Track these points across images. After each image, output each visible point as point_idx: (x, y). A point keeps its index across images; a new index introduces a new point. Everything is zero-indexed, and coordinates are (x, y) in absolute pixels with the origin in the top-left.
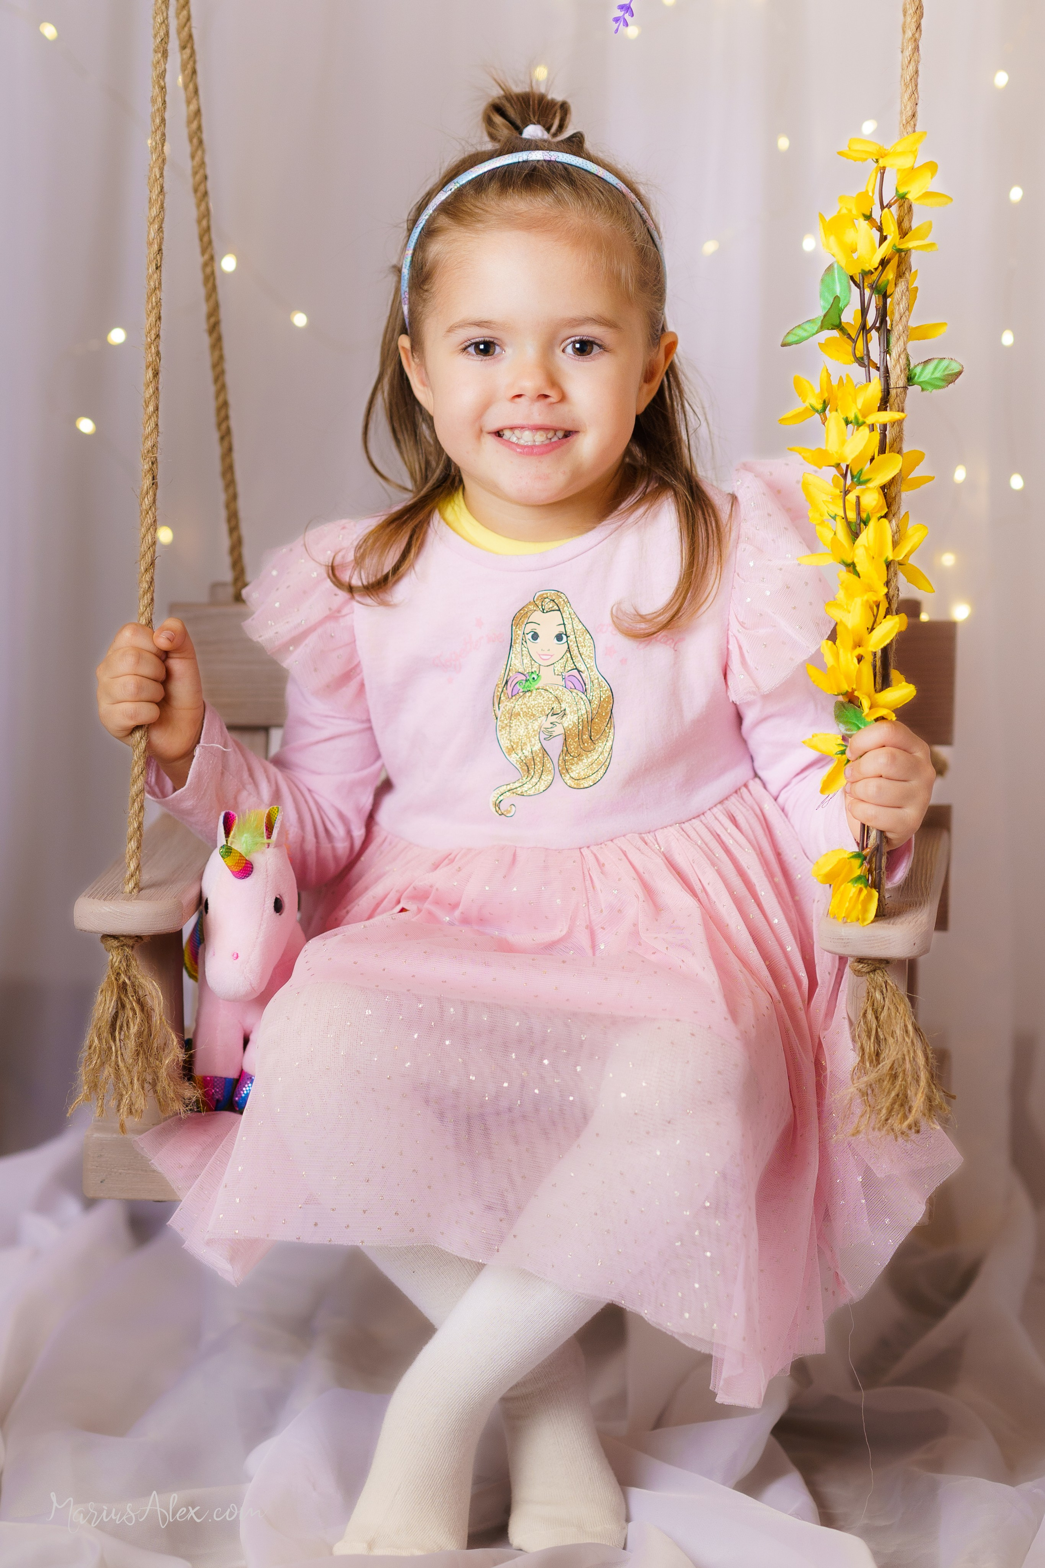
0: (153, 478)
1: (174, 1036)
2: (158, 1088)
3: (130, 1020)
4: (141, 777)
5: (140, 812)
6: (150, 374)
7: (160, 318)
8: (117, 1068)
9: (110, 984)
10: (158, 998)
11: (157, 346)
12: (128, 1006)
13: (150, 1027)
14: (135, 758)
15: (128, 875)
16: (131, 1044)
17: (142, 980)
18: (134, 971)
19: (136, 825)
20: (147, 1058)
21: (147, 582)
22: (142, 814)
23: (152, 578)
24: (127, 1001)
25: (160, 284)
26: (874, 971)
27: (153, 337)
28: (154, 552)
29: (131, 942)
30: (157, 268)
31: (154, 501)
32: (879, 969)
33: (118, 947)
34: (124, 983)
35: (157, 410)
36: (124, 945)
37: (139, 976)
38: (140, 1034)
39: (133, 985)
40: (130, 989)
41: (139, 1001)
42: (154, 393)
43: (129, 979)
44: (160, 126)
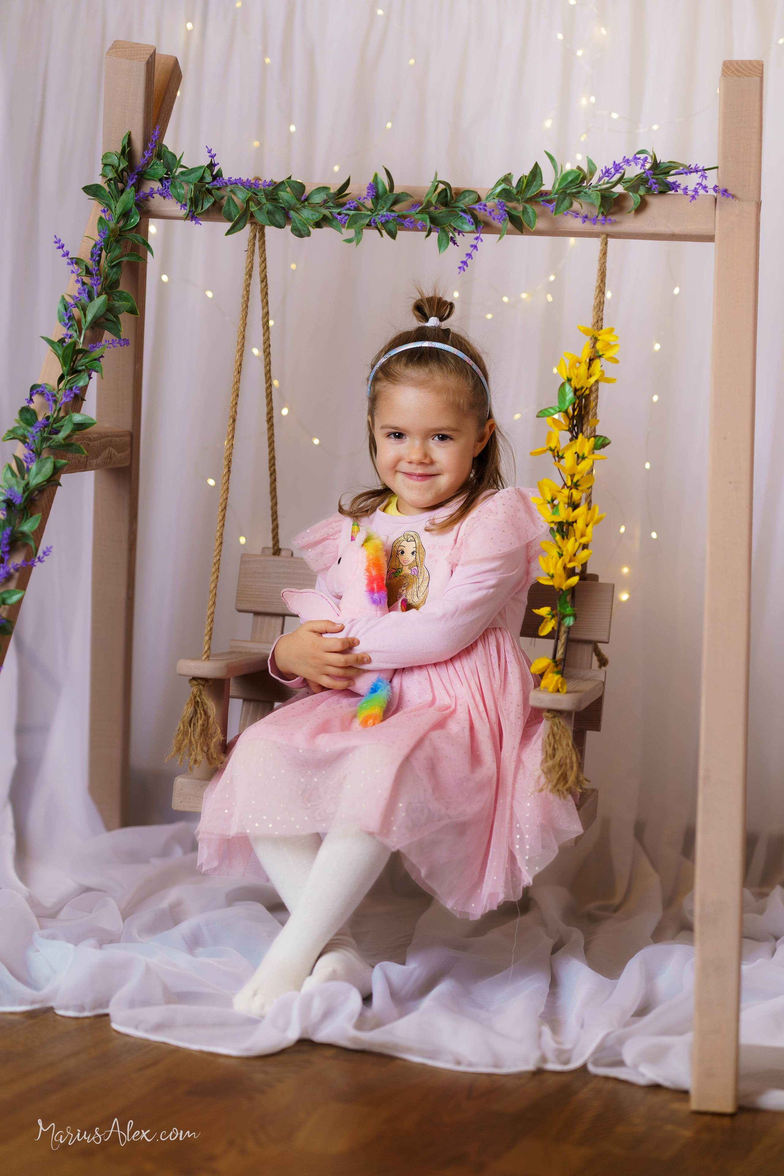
0: (229, 468)
1: (219, 728)
2: (209, 753)
3: (199, 718)
4: (213, 606)
5: (211, 622)
6: (231, 421)
7: (238, 395)
8: (191, 742)
9: (191, 700)
10: (213, 710)
11: (236, 408)
12: (199, 712)
13: (208, 724)
14: (211, 597)
15: (204, 652)
16: (198, 730)
17: (206, 701)
18: (203, 697)
19: (209, 629)
20: (206, 738)
21: (222, 516)
22: (212, 624)
23: (224, 514)
24: (198, 710)
25: (239, 380)
26: (554, 717)
27: (234, 404)
28: (226, 502)
29: (203, 683)
30: (238, 373)
31: (228, 479)
32: (557, 716)
33: (196, 685)
34: (198, 701)
35: (233, 437)
36: (199, 684)
37: (205, 699)
38: (203, 725)
39: (202, 703)
40: (200, 704)
41: (204, 710)
42: (232, 429)
43: (200, 699)
44: (245, 308)
